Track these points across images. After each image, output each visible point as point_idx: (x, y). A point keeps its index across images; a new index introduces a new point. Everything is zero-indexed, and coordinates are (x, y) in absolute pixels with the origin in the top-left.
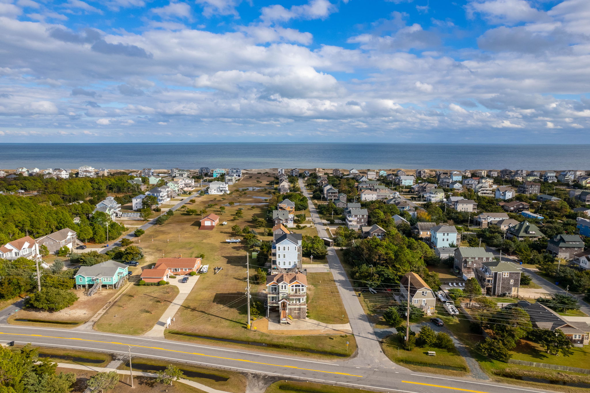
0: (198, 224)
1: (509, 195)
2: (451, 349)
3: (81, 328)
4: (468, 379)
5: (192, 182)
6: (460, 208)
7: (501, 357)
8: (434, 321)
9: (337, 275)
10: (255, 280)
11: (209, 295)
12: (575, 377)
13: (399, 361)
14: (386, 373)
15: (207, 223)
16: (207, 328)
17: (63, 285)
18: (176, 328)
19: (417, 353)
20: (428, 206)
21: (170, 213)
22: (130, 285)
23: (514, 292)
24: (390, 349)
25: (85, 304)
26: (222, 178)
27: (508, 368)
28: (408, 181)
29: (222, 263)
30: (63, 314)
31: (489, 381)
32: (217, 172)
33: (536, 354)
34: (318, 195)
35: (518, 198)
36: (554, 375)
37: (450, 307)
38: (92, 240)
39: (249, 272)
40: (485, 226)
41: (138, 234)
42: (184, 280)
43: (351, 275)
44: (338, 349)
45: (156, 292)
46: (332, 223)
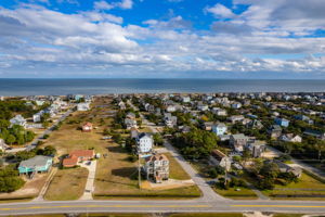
0: (81, 129)
1: (239, 106)
2: (246, 187)
3: (35, 200)
4: (259, 200)
5: (65, 103)
6: (219, 113)
7: (270, 188)
8: (232, 174)
9: (173, 153)
10: (131, 160)
11: (108, 171)
12: (302, 192)
13: (225, 196)
14: (222, 203)
15: (87, 128)
16: (116, 190)
17: (11, 174)
18: (98, 192)
19: (231, 190)
20: (202, 113)
21: (60, 123)
22: (55, 170)
23: (262, 155)
24: (218, 190)
25: (31, 185)
26: (82, 100)
27: (274, 192)
28: (187, 100)
29: (106, 152)
30: (19, 193)
31: (269, 200)
32: (78, 97)
33: (282, 184)
34: (142, 109)
35: (243, 107)
36: (293, 193)
37: (237, 165)
38: (16, 143)
39: (125, 156)
40: (234, 122)
41: (45, 137)
42: (89, 164)
43: (182, 153)
44: (193, 193)
45: (75, 172)
46: (157, 125)
